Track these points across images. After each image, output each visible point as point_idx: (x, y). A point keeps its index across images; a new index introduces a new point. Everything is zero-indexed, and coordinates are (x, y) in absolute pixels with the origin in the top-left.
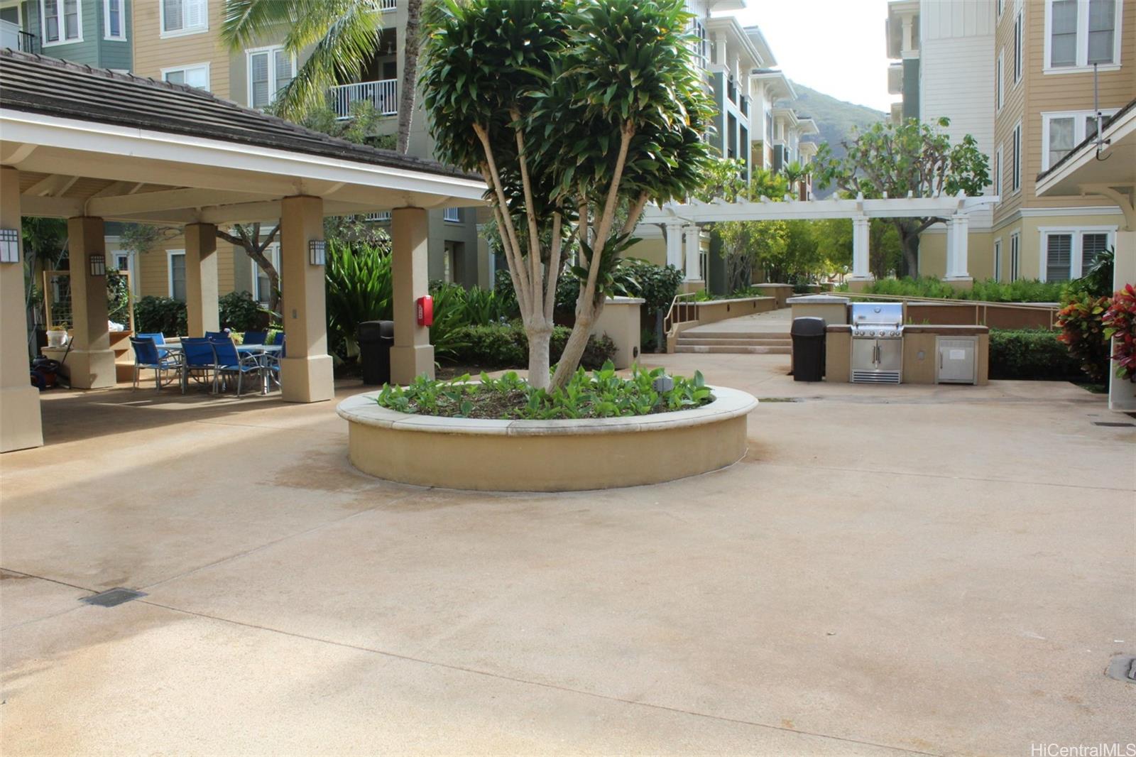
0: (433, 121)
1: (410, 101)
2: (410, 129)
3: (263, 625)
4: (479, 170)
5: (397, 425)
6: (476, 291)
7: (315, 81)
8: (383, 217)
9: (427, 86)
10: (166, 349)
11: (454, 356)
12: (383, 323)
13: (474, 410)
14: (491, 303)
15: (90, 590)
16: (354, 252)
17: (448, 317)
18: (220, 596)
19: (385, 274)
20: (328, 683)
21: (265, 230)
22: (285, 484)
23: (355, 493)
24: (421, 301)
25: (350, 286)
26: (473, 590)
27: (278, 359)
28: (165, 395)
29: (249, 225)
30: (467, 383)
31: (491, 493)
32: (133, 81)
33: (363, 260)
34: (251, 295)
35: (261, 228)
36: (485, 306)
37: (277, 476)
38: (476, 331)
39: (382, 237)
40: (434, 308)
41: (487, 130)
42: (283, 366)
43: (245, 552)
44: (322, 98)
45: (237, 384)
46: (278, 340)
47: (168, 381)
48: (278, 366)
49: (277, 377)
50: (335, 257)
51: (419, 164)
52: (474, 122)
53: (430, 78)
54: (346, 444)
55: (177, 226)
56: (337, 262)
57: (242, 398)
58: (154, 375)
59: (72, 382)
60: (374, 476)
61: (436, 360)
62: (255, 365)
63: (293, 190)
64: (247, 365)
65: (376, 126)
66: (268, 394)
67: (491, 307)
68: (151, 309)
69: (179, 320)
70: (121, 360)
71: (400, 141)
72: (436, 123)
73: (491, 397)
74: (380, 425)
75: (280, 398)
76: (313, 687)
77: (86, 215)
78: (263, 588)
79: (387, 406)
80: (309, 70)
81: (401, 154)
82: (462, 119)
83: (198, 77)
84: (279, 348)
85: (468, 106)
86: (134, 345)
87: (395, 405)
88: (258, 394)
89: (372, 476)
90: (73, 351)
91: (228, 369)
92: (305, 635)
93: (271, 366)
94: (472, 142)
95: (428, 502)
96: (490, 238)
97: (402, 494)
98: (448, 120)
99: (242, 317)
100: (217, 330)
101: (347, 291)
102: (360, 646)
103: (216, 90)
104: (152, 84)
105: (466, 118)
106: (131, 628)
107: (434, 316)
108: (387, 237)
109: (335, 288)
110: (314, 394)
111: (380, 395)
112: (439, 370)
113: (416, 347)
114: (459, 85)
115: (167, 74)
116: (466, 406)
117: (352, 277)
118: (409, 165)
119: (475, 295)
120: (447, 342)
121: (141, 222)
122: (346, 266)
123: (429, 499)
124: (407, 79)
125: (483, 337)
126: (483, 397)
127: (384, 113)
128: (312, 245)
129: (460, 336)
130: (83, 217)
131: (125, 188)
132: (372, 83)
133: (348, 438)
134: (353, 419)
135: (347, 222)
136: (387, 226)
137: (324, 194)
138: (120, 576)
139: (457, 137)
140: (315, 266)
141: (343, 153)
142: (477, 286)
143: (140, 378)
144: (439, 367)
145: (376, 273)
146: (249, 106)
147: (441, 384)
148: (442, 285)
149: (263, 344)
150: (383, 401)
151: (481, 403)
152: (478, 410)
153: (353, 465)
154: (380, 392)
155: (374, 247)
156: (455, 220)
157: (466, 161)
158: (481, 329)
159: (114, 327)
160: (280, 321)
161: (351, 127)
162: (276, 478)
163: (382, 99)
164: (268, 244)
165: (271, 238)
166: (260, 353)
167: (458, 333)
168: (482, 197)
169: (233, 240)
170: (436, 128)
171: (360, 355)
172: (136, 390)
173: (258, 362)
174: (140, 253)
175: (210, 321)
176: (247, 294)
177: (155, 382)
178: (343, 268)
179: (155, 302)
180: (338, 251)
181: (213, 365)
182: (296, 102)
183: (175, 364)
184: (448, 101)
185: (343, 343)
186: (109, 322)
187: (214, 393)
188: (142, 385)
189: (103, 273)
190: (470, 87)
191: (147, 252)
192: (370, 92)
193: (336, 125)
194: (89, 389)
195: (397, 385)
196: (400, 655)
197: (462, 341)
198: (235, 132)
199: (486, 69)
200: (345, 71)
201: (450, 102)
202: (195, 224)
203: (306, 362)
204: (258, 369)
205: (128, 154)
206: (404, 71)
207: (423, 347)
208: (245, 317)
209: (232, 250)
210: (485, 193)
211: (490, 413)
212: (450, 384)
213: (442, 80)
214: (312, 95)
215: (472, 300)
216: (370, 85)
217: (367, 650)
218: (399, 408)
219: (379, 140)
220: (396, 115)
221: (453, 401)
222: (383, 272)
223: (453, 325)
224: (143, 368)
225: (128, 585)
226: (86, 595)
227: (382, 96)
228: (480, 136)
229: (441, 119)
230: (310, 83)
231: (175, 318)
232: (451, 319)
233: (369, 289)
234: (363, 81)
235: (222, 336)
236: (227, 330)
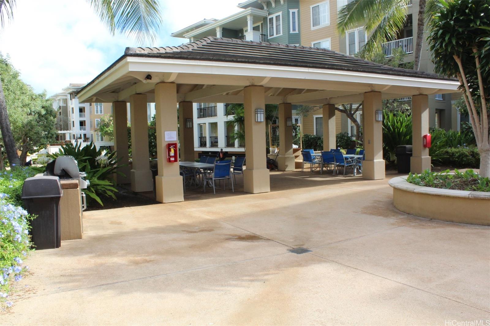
0: (434, 56)
1: (420, 47)
2: (420, 59)
3: (359, 268)
4: (456, 76)
5: (416, 191)
6: (451, 132)
7: (377, 41)
8: (407, 99)
9: (431, 40)
10: (315, 156)
11: (440, 162)
12: (408, 146)
13: (452, 186)
14: (458, 137)
15: (291, 247)
16: (394, 115)
17: (438, 144)
18: (340, 255)
19: (408, 125)
20: (386, 294)
21: (355, 106)
22: (365, 213)
23: (396, 219)
24: (425, 137)
25: (392, 130)
26: (452, 265)
27: (361, 161)
28: (315, 174)
29: (348, 104)
30: (448, 174)
31: (459, 224)
32: (304, 49)
33: (398, 118)
34: (348, 134)
35: (353, 106)
36: (456, 139)
37: (362, 209)
38: (451, 150)
39: (406, 108)
40: (431, 140)
41: (460, 58)
42: (364, 164)
43: (350, 239)
44: (380, 49)
45: (343, 171)
46: (361, 153)
47: (315, 169)
48: (361, 164)
49: (360, 168)
50: (386, 117)
51: (425, 75)
52: (454, 54)
53: (433, 36)
54: (391, 198)
55: (318, 106)
56: (387, 120)
57: (346, 177)
58: (310, 166)
59: (279, 168)
60: (404, 212)
61: (432, 163)
62: (351, 163)
63: (369, 89)
64: (347, 163)
65: (403, 59)
66: (356, 176)
67: (458, 139)
68: (307, 139)
69: (318, 144)
70: (296, 160)
71: (416, 65)
72: (435, 57)
73: (460, 181)
74: (408, 190)
75: (362, 177)
76: (380, 295)
77: (285, 102)
78: (358, 254)
79: (411, 182)
80: (374, 37)
81: (416, 71)
82: (448, 54)
83: (326, 44)
84: (361, 156)
85: (451, 48)
86: (302, 154)
87: (415, 182)
88: (352, 175)
89: (404, 213)
90: (280, 156)
91: (339, 164)
92: (376, 275)
93: (358, 164)
94: (452, 64)
95: (430, 226)
96: (458, 107)
97: (417, 221)
98: (441, 55)
99: (344, 143)
100: (335, 148)
101: (391, 132)
102: (400, 282)
103: (333, 49)
104: (311, 50)
105: (450, 53)
106: (306, 263)
107: (432, 143)
108: (409, 108)
109: (386, 131)
110: (376, 176)
111: (408, 177)
112: (433, 168)
113: (423, 157)
114: (447, 38)
115: (314, 44)
116: (449, 184)
117: (393, 126)
118: (420, 76)
119: (450, 134)
120: (437, 155)
121: (304, 104)
122: (391, 121)
123: (429, 224)
124: (419, 37)
125: (455, 153)
126: (456, 181)
127: (407, 53)
128: (377, 112)
129: (442, 152)
130: (284, 103)
131: (300, 91)
132: (401, 40)
133: (393, 196)
134: (396, 187)
135: (390, 102)
136: (408, 103)
137: (382, 90)
138: (302, 243)
139: (445, 62)
140: (378, 121)
141: (391, 72)
142: (451, 129)
143: (304, 167)
144: (433, 166)
145: (404, 124)
146: (347, 54)
147: (435, 174)
148: (434, 129)
149: (355, 155)
150: (409, 180)
151: (455, 183)
152: (454, 186)
153: (395, 207)
154: (408, 176)
155: (403, 113)
156: (440, 99)
157: (450, 72)
158: (454, 150)
159: (295, 147)
160: (361, 145)
161: (392, 60)
162: (362, 210)
163: (406, 47)
164: (356, 112)
165: (357, 110)
166: (353, 158)
167: (442, 151)
168: (457, 89)
169: (341, 111)
170: (435, 59)
171: (396, 160)
172: (302, 172)
173: (353, 162)
174: (303, 117)
175: (332, 145)
176: (347, 133)
177: (310, 169)
178: (389, 122)
179: (309, 137)
180: (387, 115)
181: (334, 163)
182: (369, 51)
183: (318, 162)
184: (441, 46)
185: (388, 155)
186: (293, 144)
187: (334, 174)
188: (305, 170)
189: (291, 125)
190: (452, 39)
191: (307, 117)
192: (400, 44)
193: (386, 60)
194: (285, 171)
195: (416, 174)
196: (418, 288)
197: (444, 155)
198: (345, 66)
199: (460, 30)
200: (390, 36)
201: (443, 47)
202: (327, 105)
203: (373, 162)
204: (353, 165)
205: (304, 78)
206: (417, 33)
207: (426, 157)
208: (346, 143)
209: (340, 115)
210: (459, 87)
211: (460, 188)
212: (440, 174)
213: (438, 37)
214: (376, 48)
215: (449, 136)
216: (400, 41)
217: (403, 284)
218: (417, 184)
219: (405, 65)
220: (412, 53)
221: (441, 181)
222: (407, 123)
223: (440, 148)
224: (305, 163)
225: (305, 247)
226: (290, 249)
227: (406, 45)
228: (456, 61)
229: (437, 54)
230: (375, 43)
231: (317, 143)
232: (439, 145)
233: (401, 131)
234: (398, 39)
235: (337, 151)
236: (339, 148)
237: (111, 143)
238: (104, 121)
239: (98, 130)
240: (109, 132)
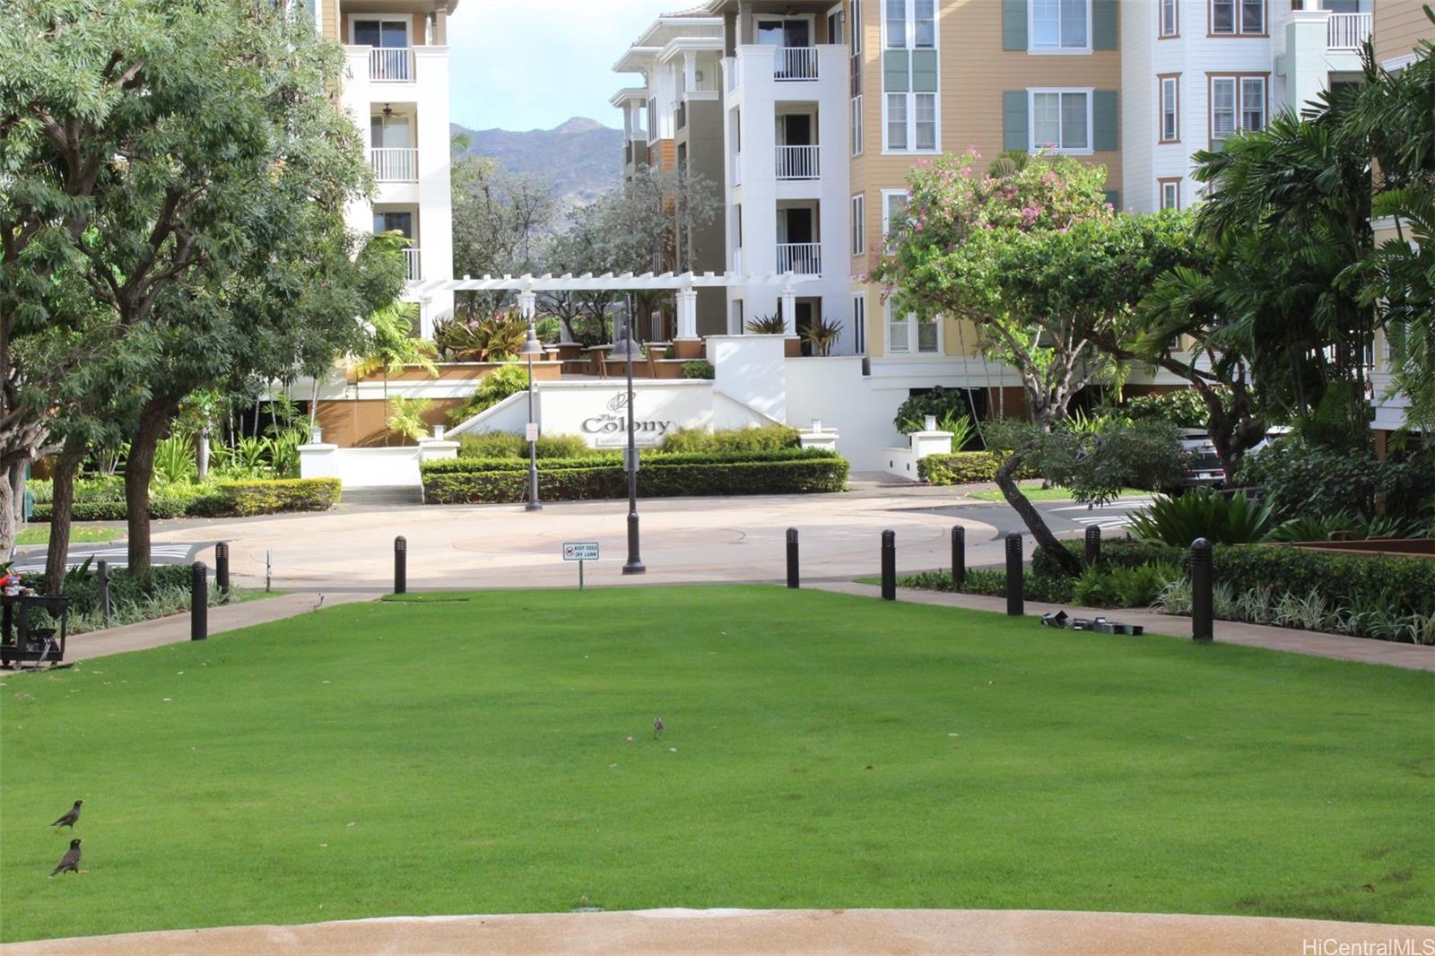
237: (994, 367)
238: (934, 202)
239: (890, 270)
240: (945, 283)
